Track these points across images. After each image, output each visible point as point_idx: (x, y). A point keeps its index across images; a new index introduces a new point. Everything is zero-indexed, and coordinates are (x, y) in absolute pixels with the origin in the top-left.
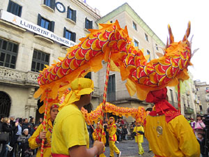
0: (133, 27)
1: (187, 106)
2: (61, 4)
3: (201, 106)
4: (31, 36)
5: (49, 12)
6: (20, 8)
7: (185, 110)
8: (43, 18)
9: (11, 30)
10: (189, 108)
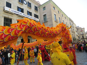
0: (53, 9)
1: (74, 37)
2: (25, 1)
3: (79, 37)
4: (16, 16)
5: (21, 5)
6: (11, 4)
7: (73, 39)
8: (19, 8)
9: (8, 14)
10: (75, 38)
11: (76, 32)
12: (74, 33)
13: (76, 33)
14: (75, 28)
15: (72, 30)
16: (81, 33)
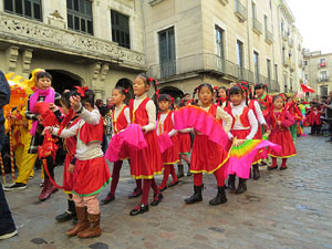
11: (300, 66)
12: (292, 71)
13: (299, 74)
14: (297, 51)
15: (287, 55)
16: (320, 76)
